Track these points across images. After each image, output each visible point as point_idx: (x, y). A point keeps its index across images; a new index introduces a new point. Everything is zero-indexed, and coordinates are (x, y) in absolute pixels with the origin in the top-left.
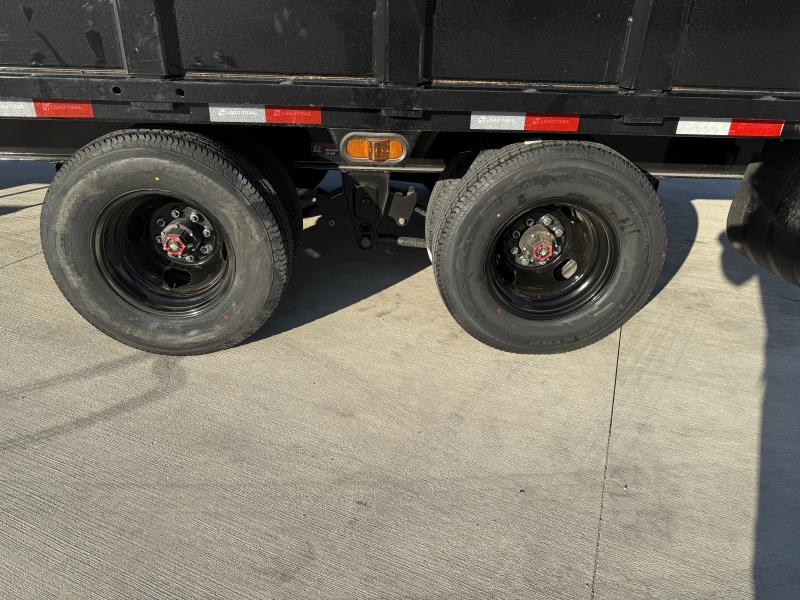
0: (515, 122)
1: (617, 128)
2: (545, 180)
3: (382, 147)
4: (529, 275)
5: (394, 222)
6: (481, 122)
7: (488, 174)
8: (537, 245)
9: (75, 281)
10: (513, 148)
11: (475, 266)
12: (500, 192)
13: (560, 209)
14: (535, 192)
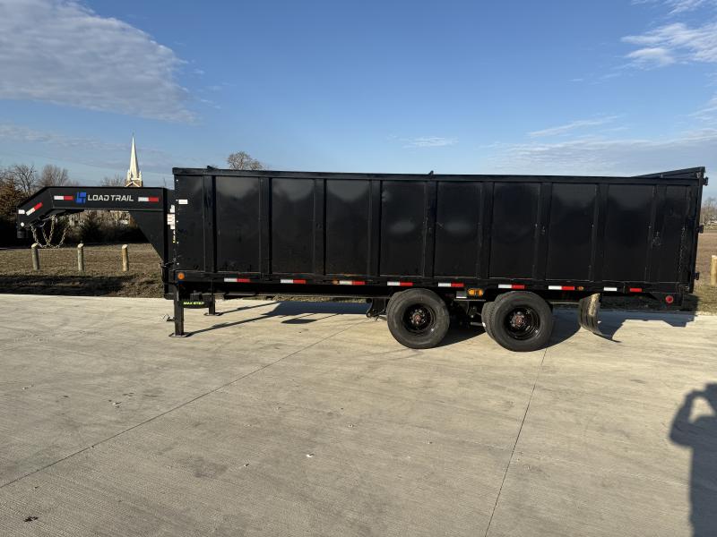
0: (509, 287)
1: (535, 287)
2: (516, 300)
3: (477, 292)
4: (515, 330)
5: (469, 317)
6: (501, 286)
7: (501, 300)
8: (518, 319)
9: (396, 325)
10: (508, 293)
11: (501, 323)
12: (506, 303)
13: (522, 309)
14: (516, 303)
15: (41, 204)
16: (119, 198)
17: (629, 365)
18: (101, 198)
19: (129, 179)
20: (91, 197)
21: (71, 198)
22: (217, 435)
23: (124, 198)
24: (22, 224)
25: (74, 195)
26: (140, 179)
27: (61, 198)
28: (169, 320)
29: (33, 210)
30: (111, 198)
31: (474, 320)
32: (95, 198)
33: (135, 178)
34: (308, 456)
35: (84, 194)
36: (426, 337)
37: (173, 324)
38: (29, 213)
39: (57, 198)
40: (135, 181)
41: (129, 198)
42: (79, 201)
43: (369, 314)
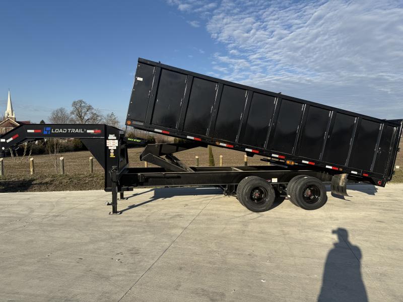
4: (306, 198)
7: (300, 182)
8: (308, 193)
9: (247, 200)
11: (302, 195)
12: (304, 184)
14: (308, 184)
15: (17, 135)
16: (73, 130)
17: (370, 213)
18: (61, 131)
19: (6, 116)
20: (54, 131)
21: (40, 131)
22: (199, 274)
23: (77, 131)
24: (3, 148)
25: (42, 129)
26: (14, 116)
27: (32, 131)
28: (108, 204)
29: (11, 139)
30: (68, 131)
31: (282, 194)
32: (57, 131)
33: (10, 116)
34: (262, 281)
35: (48, 129)
36: (263, 205)
37: (111, 207)
38: (8, 141)
39: (29, 131)
40: (11, 118)
41: (81, 131)
42: (45, 133)
43: (226, 194)
